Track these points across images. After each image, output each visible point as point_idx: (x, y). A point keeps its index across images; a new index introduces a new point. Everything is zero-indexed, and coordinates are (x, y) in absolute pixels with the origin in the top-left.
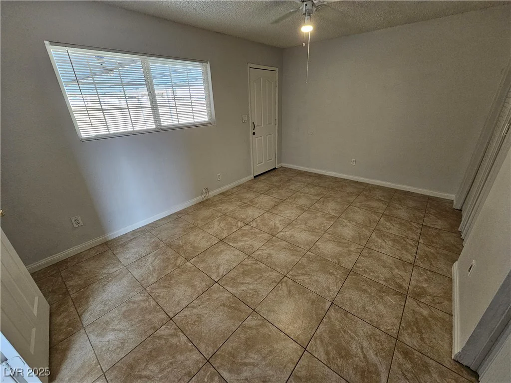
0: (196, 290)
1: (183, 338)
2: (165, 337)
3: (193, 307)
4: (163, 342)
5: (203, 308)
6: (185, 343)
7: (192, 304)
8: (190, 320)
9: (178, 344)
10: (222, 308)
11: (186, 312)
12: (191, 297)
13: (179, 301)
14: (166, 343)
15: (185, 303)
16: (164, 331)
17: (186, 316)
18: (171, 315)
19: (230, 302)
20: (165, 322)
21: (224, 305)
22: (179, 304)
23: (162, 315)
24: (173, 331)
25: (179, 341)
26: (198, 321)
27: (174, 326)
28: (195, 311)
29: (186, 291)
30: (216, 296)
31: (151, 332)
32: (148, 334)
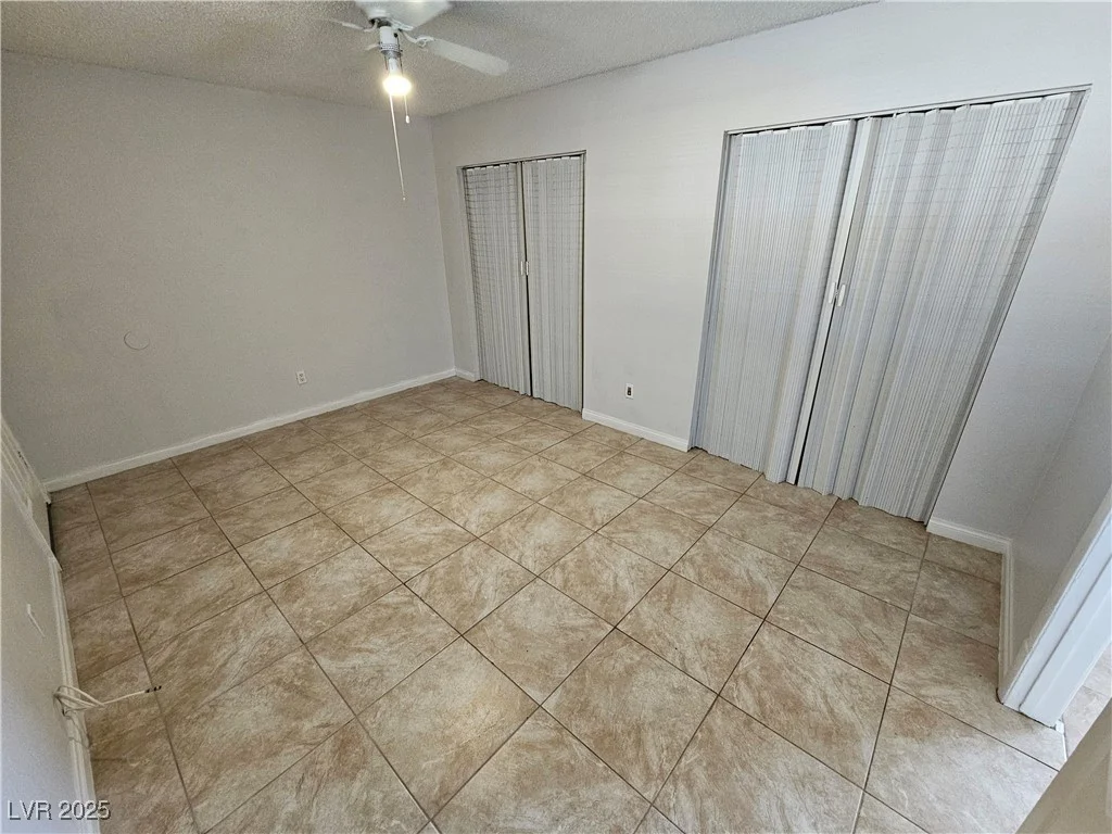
0: (639, 663)
1: (747, 661)
2: (757, 694)
3: (683, 659)
4: (765, 694)
5: (680, 641)
6: (753, 657)
7: (677, 663)
8: (711, 659)
9: (758, 668)
10: (673, 611)
11: (697, 670)
12: (660, 668)
13: (674, 691)
14: (765, 689)
15: (676, 678)
16: (747, 700)
17: (705, 668)
18: (710, 698)
19: (659, 600)
20: (728, 706)
21: (667, 610)
22: (682, 691)
23: (717, 720)
24: (742, 683)
25: (754, 666)
26: (708, 645)
27: (731, 684)
28: (690, 653)
29: (645, 683)
30: (649, 625)
31: (756, 725)
32: (764, 732)
